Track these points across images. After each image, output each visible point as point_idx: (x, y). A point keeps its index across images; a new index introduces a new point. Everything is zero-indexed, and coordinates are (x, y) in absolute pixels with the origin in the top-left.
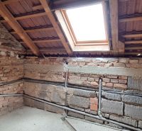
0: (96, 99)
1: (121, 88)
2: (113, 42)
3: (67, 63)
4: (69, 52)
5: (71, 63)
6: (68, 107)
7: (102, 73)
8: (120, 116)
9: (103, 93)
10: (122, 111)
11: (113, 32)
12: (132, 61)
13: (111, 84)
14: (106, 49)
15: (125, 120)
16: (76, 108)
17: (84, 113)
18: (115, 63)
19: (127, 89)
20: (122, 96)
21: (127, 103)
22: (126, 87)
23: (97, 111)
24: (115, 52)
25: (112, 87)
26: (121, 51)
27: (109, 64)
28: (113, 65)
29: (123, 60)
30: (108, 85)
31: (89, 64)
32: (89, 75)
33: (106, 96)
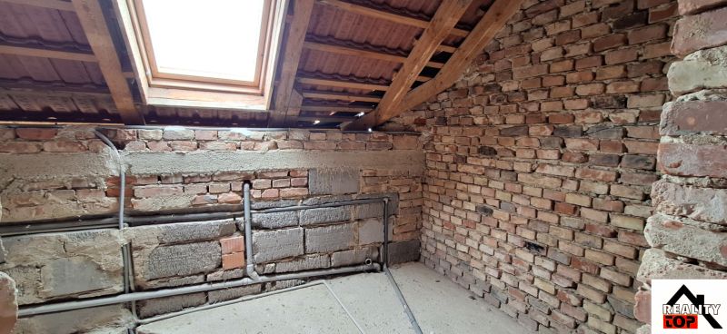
0: (237, 237)
1: (296, 198)
2: (281, 90)
3: (120, 146)
4: (124, 104)
5: (140, 144)
6: (139, 289)
7: (249, 168)
8: (297, 258)
9: (257, 217)
10: (301, 246)
11: (285, 68)
12: (314, 136)
13: (274, 193)
14: (260, 105)
15: (310, 262)
16: (174, 281)
17: (205, 287)
18: (280, 141)
19: (308, 197)
20: (300, 214)
21: (310, 226)
22: (306, 192)
23: (244, 268)
24: (278, 114)
25: (277, 199)
26: (293, 112)
27: (265, 145)
28: (276, 146)
29: (298, 134)
30: (268, 193)
31: (209, 146)
32: (211, 177)
33: (264, 224)
